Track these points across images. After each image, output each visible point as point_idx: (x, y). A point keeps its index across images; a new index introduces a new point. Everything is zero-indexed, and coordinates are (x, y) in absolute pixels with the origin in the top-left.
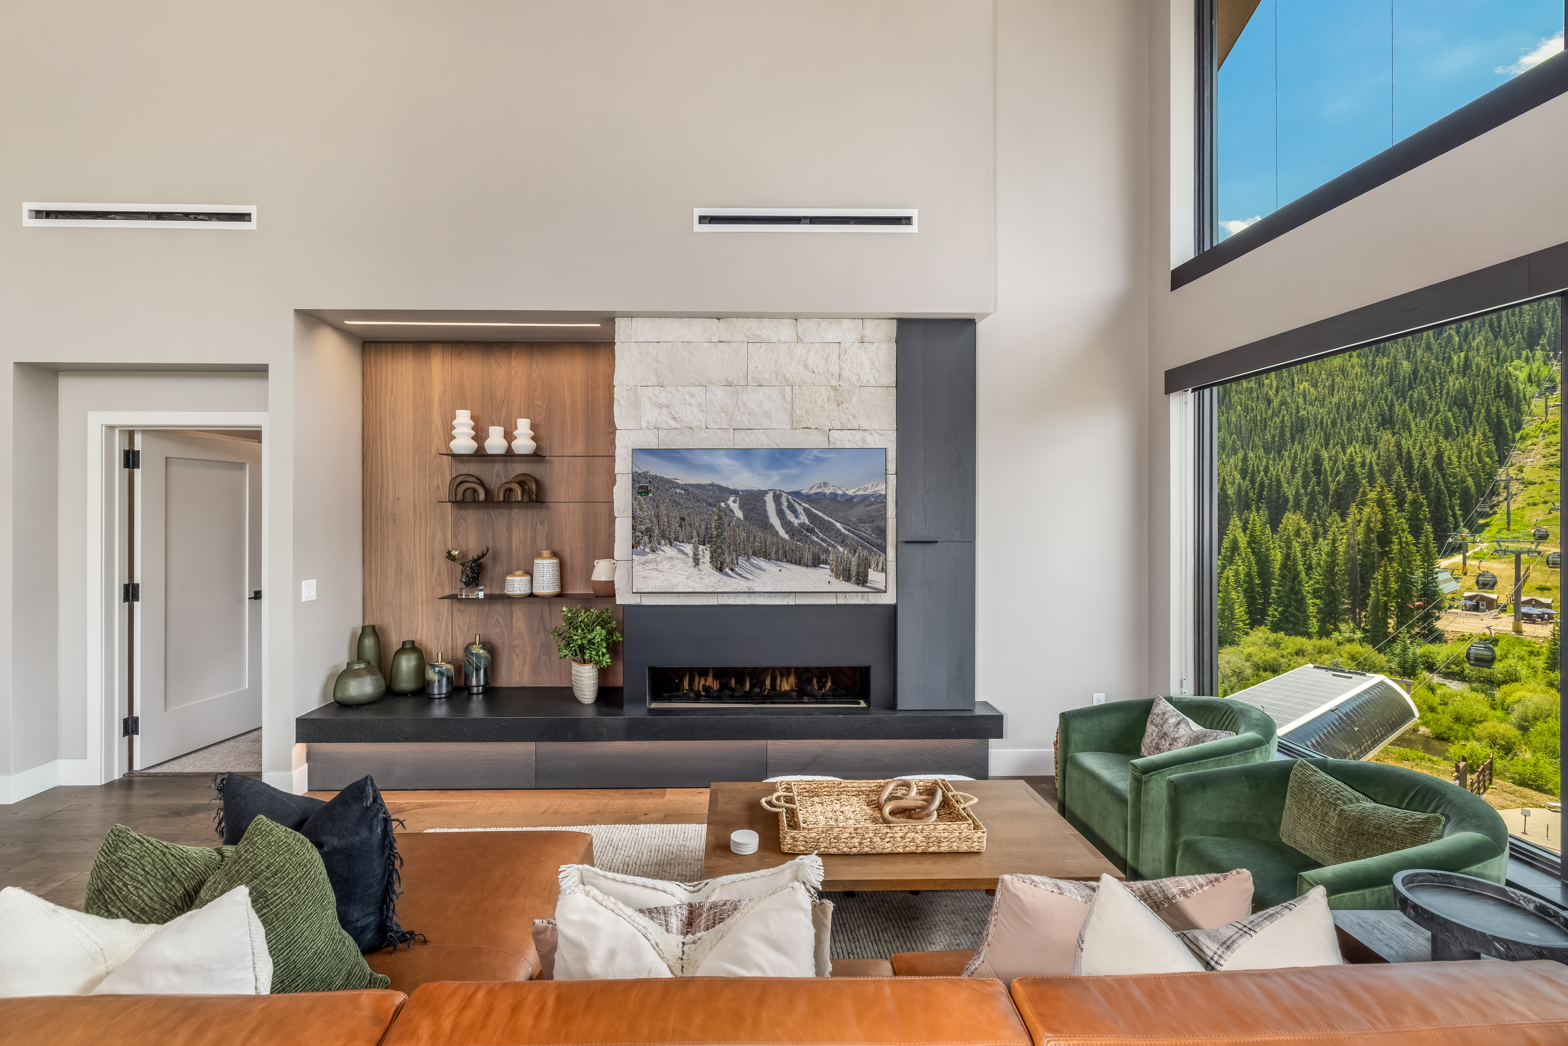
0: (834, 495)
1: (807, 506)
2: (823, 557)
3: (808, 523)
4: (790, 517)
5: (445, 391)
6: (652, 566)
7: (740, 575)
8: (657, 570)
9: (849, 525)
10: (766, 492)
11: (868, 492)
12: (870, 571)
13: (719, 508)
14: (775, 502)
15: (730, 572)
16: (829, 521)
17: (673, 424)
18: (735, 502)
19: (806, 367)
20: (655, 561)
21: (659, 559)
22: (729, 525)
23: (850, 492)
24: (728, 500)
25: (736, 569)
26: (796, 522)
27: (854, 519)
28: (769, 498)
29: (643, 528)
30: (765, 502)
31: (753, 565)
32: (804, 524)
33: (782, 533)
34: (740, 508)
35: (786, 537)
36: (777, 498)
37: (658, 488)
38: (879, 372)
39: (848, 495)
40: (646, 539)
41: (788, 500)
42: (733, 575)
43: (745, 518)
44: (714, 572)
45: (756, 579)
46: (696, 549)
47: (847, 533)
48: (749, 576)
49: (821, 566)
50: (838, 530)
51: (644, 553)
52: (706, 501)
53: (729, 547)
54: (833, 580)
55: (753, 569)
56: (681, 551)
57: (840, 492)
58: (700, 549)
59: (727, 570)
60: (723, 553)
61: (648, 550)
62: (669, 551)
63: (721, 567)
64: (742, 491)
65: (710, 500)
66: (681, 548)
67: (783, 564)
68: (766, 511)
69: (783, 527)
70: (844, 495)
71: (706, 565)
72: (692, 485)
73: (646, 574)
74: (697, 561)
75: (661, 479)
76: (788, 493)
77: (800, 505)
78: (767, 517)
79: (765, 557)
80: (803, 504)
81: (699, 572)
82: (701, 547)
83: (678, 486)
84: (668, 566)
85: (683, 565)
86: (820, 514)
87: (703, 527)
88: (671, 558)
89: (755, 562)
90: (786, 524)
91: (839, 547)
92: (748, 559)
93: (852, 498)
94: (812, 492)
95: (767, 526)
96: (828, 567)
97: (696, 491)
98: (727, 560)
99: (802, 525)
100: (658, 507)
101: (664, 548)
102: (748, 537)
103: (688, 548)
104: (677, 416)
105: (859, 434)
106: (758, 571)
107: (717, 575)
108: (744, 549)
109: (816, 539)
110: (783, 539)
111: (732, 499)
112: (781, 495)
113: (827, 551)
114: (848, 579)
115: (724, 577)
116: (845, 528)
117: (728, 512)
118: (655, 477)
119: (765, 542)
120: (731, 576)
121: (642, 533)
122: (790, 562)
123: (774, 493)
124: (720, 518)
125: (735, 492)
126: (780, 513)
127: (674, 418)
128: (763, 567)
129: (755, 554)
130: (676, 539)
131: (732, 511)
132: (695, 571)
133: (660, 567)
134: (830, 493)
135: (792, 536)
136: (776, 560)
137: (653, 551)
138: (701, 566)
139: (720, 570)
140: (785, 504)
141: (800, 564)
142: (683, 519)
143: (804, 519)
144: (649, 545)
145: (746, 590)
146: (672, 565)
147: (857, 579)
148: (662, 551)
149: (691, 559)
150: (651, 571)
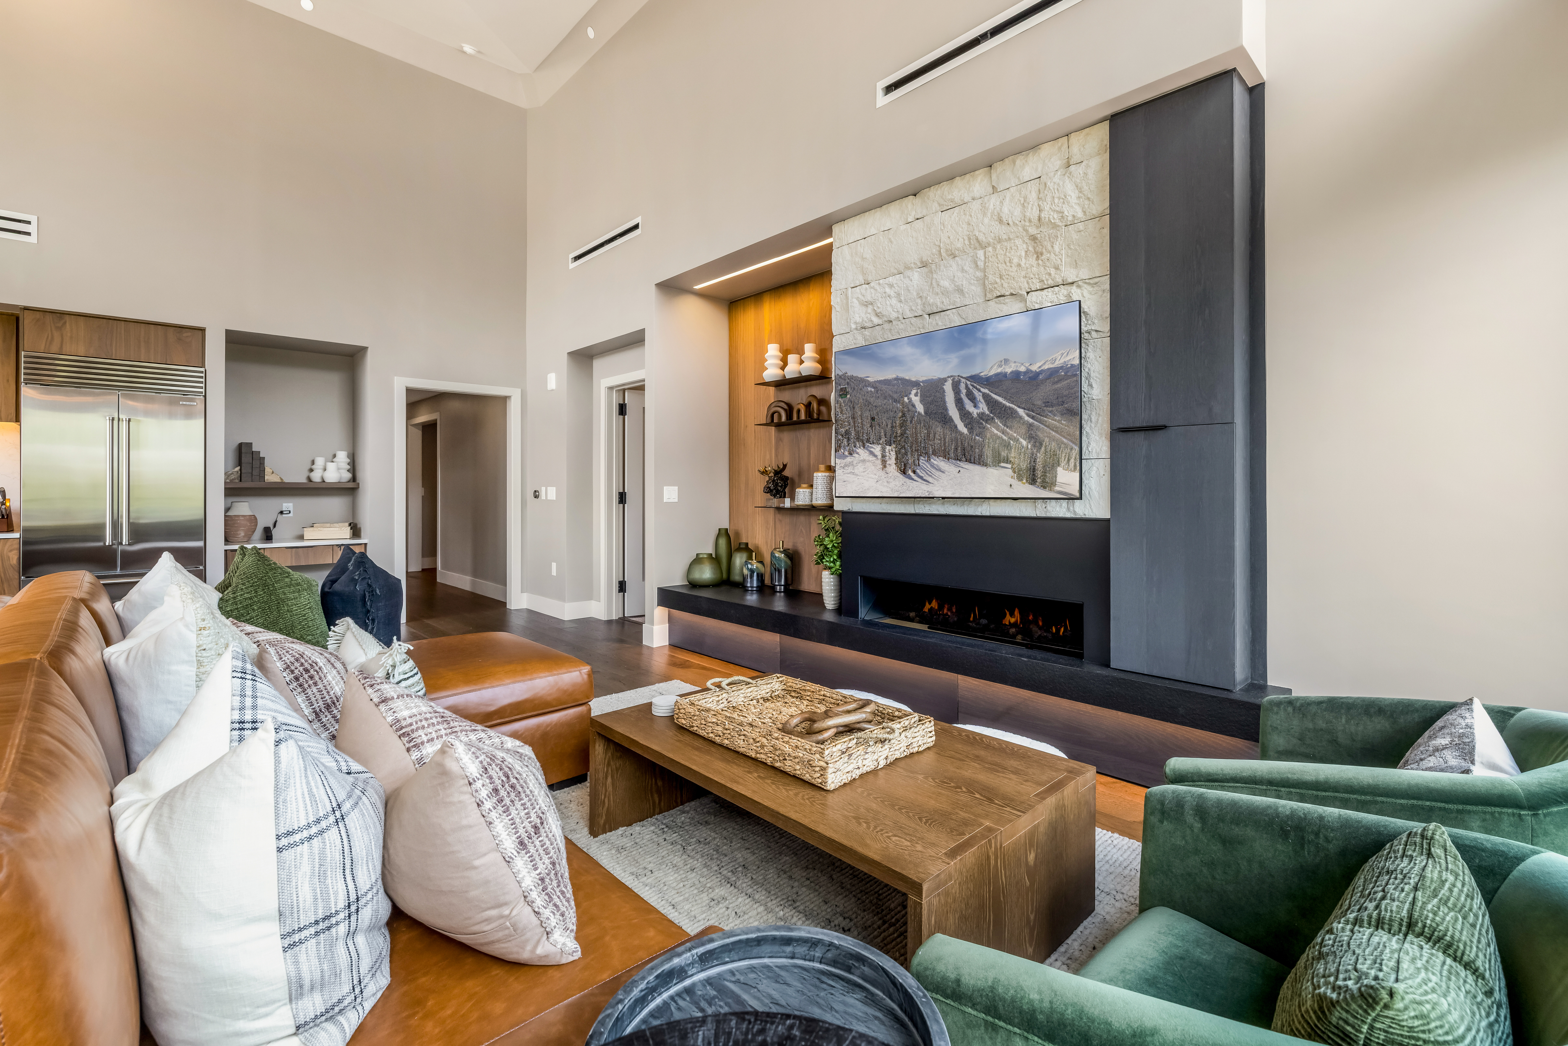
0: (1016, 374)
1: (986, 391)
2: (1004, 454)
3: (987, 412)
4: (969, 406)
5: (771, 331)
6: (850, 469)
7: (921, 478)
8: (853, 473)
9: (1033, 411)
10: (945, 380)
11: (1057, 364)
12: (1060, 470)
13: (903, 403)
14: (954, 390)
15: (912, 474)
16: (1010, 408)
17: (876, 321)
18: (916, 395)
19: (1000, 221)
20: (852, 464)
21: (855, 462)
22: (911, 422)
23: (1035, 368)
24: (910, 393)
25: (918, 471)
26: (974, 412)
27: (1039, 403)
28: (948, 387)
29: (844, 431)
30: (944, 391)
31: (933, 466)
32: (983, 414)
33: (962, 428)
34: (921, 401)
35: (965, 431)
36: (956, 385)
37: (854, 389)
38: (1089, 199)
39: (1031, 371)
40: (845, 442)
41: (967, 387)
42: (915, 478)
43: (926, 412)
44: (899, 475)
45: (936, 482)
46: (883, 450)
47: (1031, 421)
48: (930, 479)
49: (1002, 464)
50: (1021, 418)
51: (844, 457)
52: (892, 397)
53: (911, 447)
54: (1015, 482)
55: (933, 471)
56: (872, 453)
57: (1022, 369)
58: (887, 451)
59: (910, 472)
60: (906, 454)
61: (846, 453)
62: (862, 453)
63: (904, 469)
64: (923, 382)
65: (895, 396)
66: (872, 449)
67: (961, 464)
68: (945, 402)
69: (961, 419)
70: (1028, 371)
71: (892, 467)
72: (880, 382)
73: (845, 477)
74: (884, 464)
75: (857, 379)
76: (967, 378)
77: (980, 391)
78: (946, 409)
79: (945, 457)
80: (982, 390)
81: (886, 476)
82: (888, 448)
83: (870, 384)
84: (861, 469)
85: (873, 467)
86: (1000, 399)
87: (889, 426)
88: (864, 461)
89: (935, 462)
90: (965, 415)
91: (1021, 440)
92: (929, 460)
93: (1037, 374)
94: (992, 373)
95: (946, 420)
96: (1009, 466)
97: (884, 387)
98: (910, 461)
99: (981, 415)
100: (854, 408)
101: (859, 450)
102: (929, 434)
103: (877, 449)
104: (878, 311)
105: (1064, 291)
106: (938, 473)
107: (901, 476)
108: (925, 448)
109: (996, 432)
110: (961, 434)
111: (914, 392)
112: (959, 382)
113: (1008, 446)
114: (1033, 481)
115: (907, 480)
116: (1028, 415)
117: (910, 407)
118: (852, 377)
119: (945, 439)
120: (913, 479)
121: (842, 436)
122: (969, 461)
123: (953, 380)
124: (904, 415)
125: (916, 384)
126: (959, 402)
127: (877, 314)
128: (943, 468)
129: (934, 453)
130: (868, 441)
131: (914, 406)
132: (882, 473)
133: (856, 471)
134: (1012, 372)
135: (971, 430)
136: (955, 459)
137: (851, 454)
138: (888, 469)
139: (904, 472)
140: (964, 391)
141: (979, 464)
142: (873, 419)
143: (983, 408)
144: (847, 448)
145: (927, 495)
146: (865, 468)
147: (1044, 481)
148: (858, 453)
149: (879, 462)
150: (849, 475)
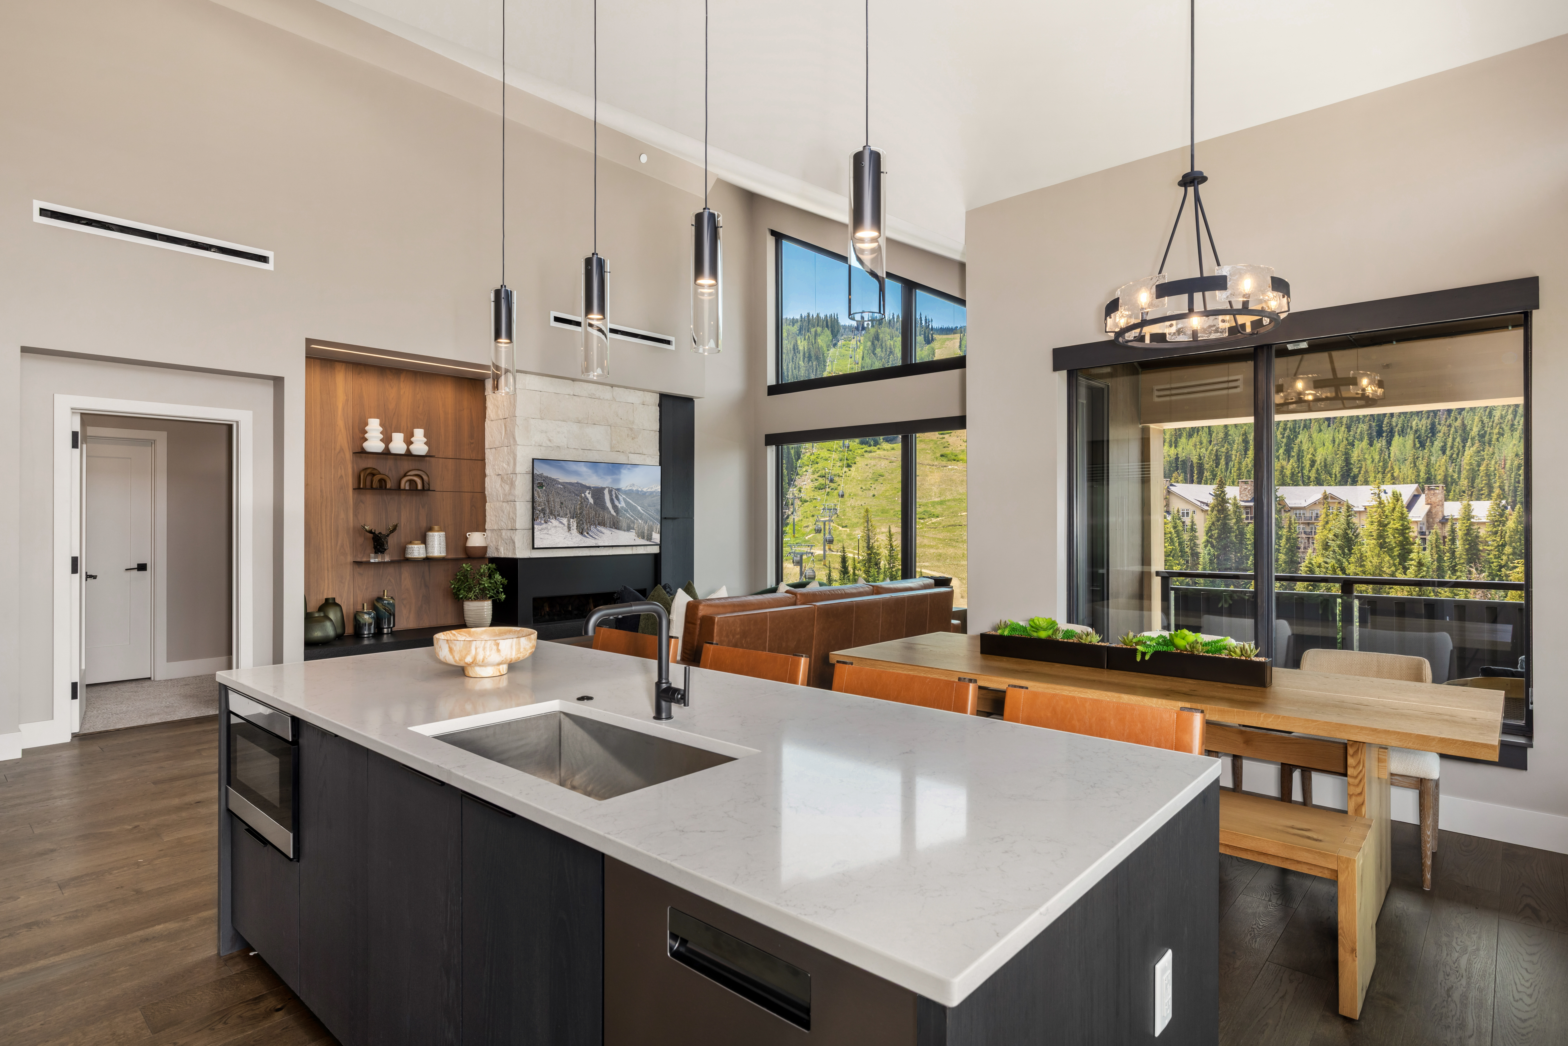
0: (637, 491)
1: (624, 497)
2: (632, 526)
3: (625, 506)
4: (616, 503)
5: (347, 400)
6: (545, 531)
7: (592, 536)
8: (548, 534)
9: (644, 508)
10: (604, 488)
11: (653, 490)
12: (653, 533)
13: (581, 497)
14: (609, 494)
15: (586, 535)
16: (635, 506)
17: (549, 444)
18: (589, 493)
19: (618, 416)
20: (546, 528)
21: (549, 527)
22: (586, 507)
23: (645, 490)
24: (585, 492)
25: (590, 533)
26: (619, 506)
27: (646, 505)
28: (606, 492)
29: (540, 508)
30: (604, 494)
31: (598, 530)
32: (623, 507)
33: (613, 512)
34: (592, 497)
35: (615, 514)
36: (610, 492)
37: (549, 484)
38: (651, 423)
40: (542, 515)
41: (615, 493)
42: (588, 536)
43: (594, 503)
44: (578, 535)
45: (599, 539)
46: (569, 521)
47: (643, 512)
48: (596, 537)
49: (631, 530)
50: (639, 511)
51: (541, 524)
52: (574, 493)
53: (586, 520)
54: (636, 538)
55: (598, 533)
56: (561, 522)
57: (640, 489)
59: (585, 533)
60: (583, 524)
61: (543, 522)
62: (554, 522)
64: (592, 487)
65: (577, 492)
67: (613, 530)
68: (604, 499)
69: (613, 509)
70: (642, 491)
71: (574, 531)
72: (567, 483)
73: (542, 536)
74: (569, 529)
75: (550, 478)
76: (615, 489)
77: (621, 496)
78: (605, 503)
79: (604, 526)
81: (571, 535)
82: (572, 520)
83: (560, 483)
84: (554, 532)
85: (562, 531)
86: (631, 501)
87: (573, 508)
88: (555, 527)
90: (614, 507)
91: (639, 520)
92: (596, 528)
93: (646, 493)
94: (627, 489)
95: (604, 508)
96: (634, 531)
97: (569, 486)
98: (585, 528)
99: (622, 507)
100: (548, 495)
101: (552, 521)
102: (596, 514)
103: (565, 521)
104: (551, 438)
105: (643, 457)
106: (601, 534)
107: (580, 536)
108: (594, 521)
109: (628, 516)
110: (613, 516)
111: (588, 492)
112: (612, 490)
113: (633, 522)
114: (643, 538)
115: (584, 538)
116: (642, 510)
117: (586, 499)
118: (547, 477)
119: (604, 518)
120: (587, 538)
121: (538, 512)
122: (616, 528)
123: (608, 490)
124: (582, 503)
125: (589, 488)
126: (612, 500)
127: (550, 441)
128: (603, 532)
129: (599, 524)
130: (558, 515)
131: (588, 499)
132: (568, 534)
133: (550, 532)
135: (617, 514)
136: (608, 527)
137: (546, 522)
138: (572, 531)
139: (582, 533)
140: (614, 495)
141: (621, 530)
142: (562, 503)
143: (623, 504)
144: (543, 519)
145: (595, 545)
146: (556, 531)
147: (647, 538)
148: (551, 522)
149: (566, 528)
150: (545, 535)
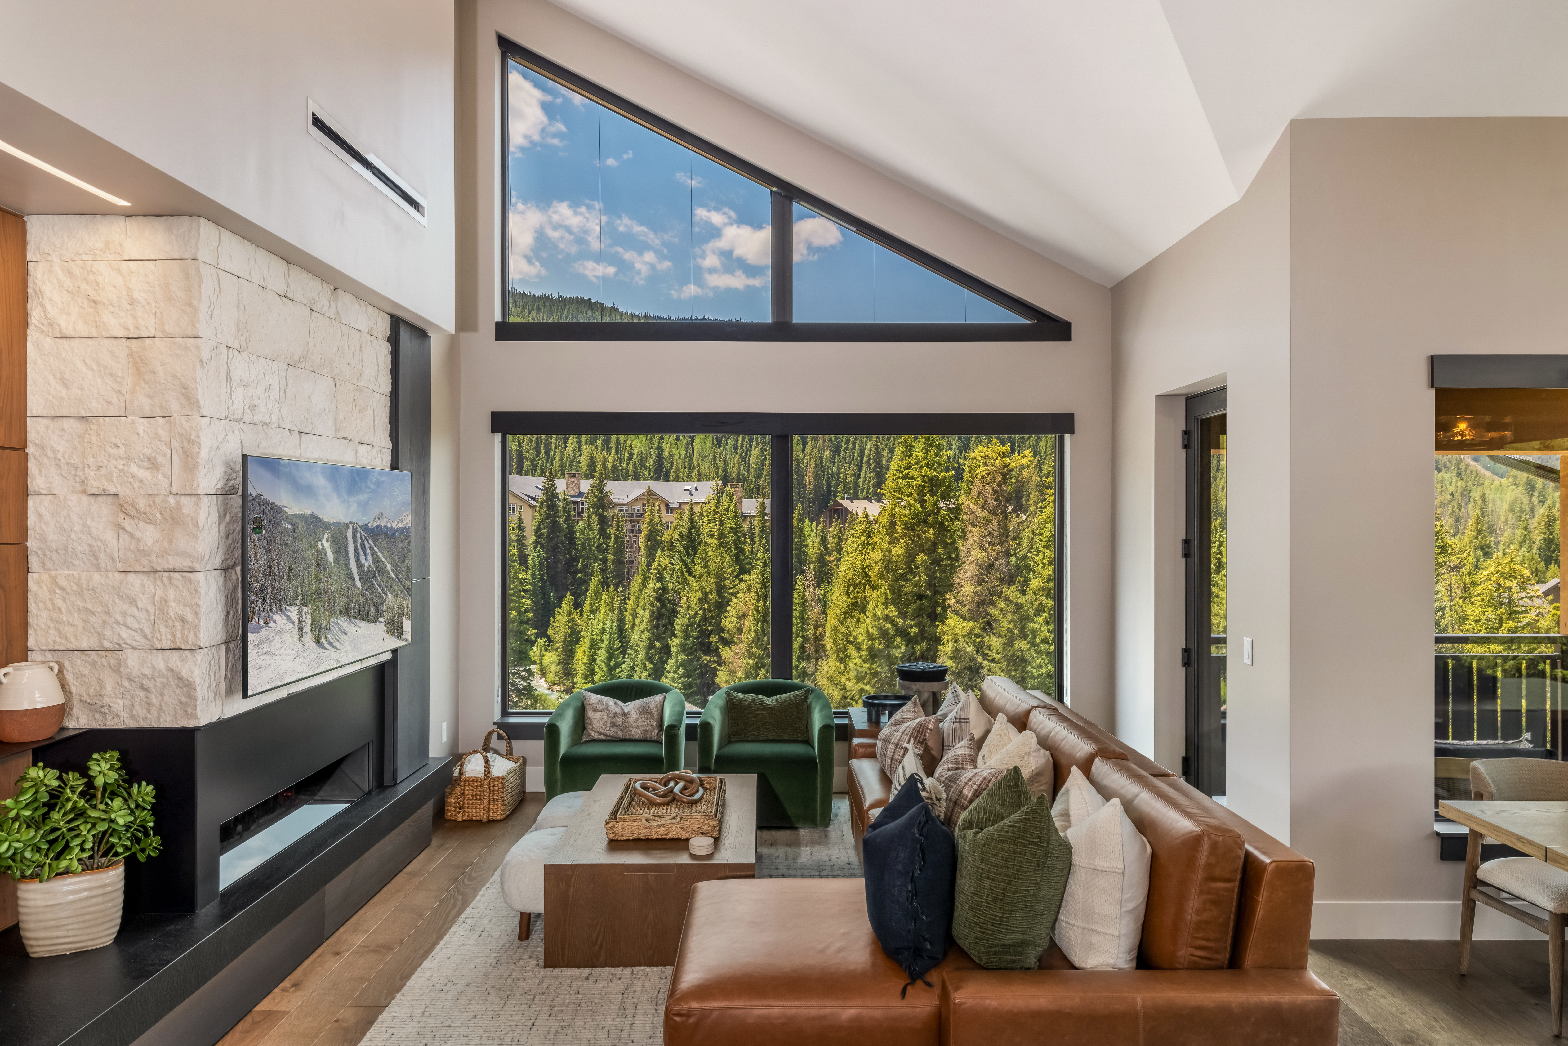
0: (386, 529)
1: (372, 543)
2: (379, 608)
3: (372, 565)
4: (362, 558)
6: (264, 647)
7: (331, 644)
8: (267, 652)
9: (393, 565)
10: (347, 527)
11: (403, 524)
12: (403, 619)
13: (318, 549)
14: (353, 539)
15: (324, 642)
16: (383, 562)
18: (328, 540)
20: (266, 638)
21: (271, 636)
22: (324, 574)
23: (395, 525)
24: (323, 537)
25: (328, 636)
26: (366, 565)
27: (396, 558)
28: (350, 534)
29: (257, 586)
30: (347, 539)
31: (339, 628)
32: (370, 567)
33: (356, 581)
34: (332, 548)
35: (360, 585)
36: (355, 533)
37: (271, 522)
39: (393, 528)
40: (258, 603)
41: (361, 536)
42: (327, 646)
43: (334, 562)
44: (313, 645)
45: (341, 647)
46: (300, 613)
47: (392, 574)
48: (336, 644)
49: (378, 619)
50: (388, 573)
51: (259, 629)
52: (308, 541)
53: (323, 607)
54: (384, 635)
55: (339, 633)
56: (289, 619)
57: (389, 524)
58: (303, 614)
59: (322, 637)
60: (319, 615)
61: (262, 623)
62: (279, 620)
63: (318, 636)
64: (332, 524)
65: (311, 539)
66: (289, 614)
67: (357, 622)
68: (348, 552)
69: (357, 572)
71: (307, 636)
72: (297, 516)
73: (260, 662)
74: (301, 632)
75: (274, 506)
76: (361, 526)
77: (368, 542)
78: (349, 561)
79: (347, 615)
81: (302, 648)
82: (305, 609)
83: (287, 518)
84: (278, 645)
85: (290, 640)
86: (379, 553)
87: (305, 580)
88: (280, 632)
89: (340, 623)
90: (359, 567)
91: (388, 593)
92: (336, 621)
93: (395, 532)
94: (375, 524)
95: (347, 573)
96: (382, 619)
97: (300, 525)
98: (322, 625)
100: (270, 551)
101: (275, 617)
102: (336, 589)
103: (293, 612)
104: (255, 402)
106: (343, 636)
107: (316, 649)
109: (376, 585)
110: (358, 588)
111: (326, 536)
112: (356, 530)
113: (382, 600)
114: (392, 632)
115: (320, 650)
116: (391, 570)
117: (323, 555)
118: (268, 503)
119: (347, 595)
120: (325, 648)
121: (257, 595)
122: (361, 618)
123: (353, 527)
124: (318, 565)
125: (328, 526)
126: (356, 553)
127: (253, 408)
128: (345, 630)
129: (340, 612)
130: (285, 601)
131: (326, 554)
132: (299, 646)
133: (271, 648)
134: (384, 526)
135: (363, 584)
136: (353, 618)
137: (266, 623)
138: (304, 638)
139: (318, 639)
140: (359, 541)
141: (367, 620)
142: (290, 569)
143: (370, 560)
144: (263, 614)
145: (334, 666)
146: (282, 642)
147: (396, 631)
148: (274, 621)
149: (296, 631)
150: (265, 657)
